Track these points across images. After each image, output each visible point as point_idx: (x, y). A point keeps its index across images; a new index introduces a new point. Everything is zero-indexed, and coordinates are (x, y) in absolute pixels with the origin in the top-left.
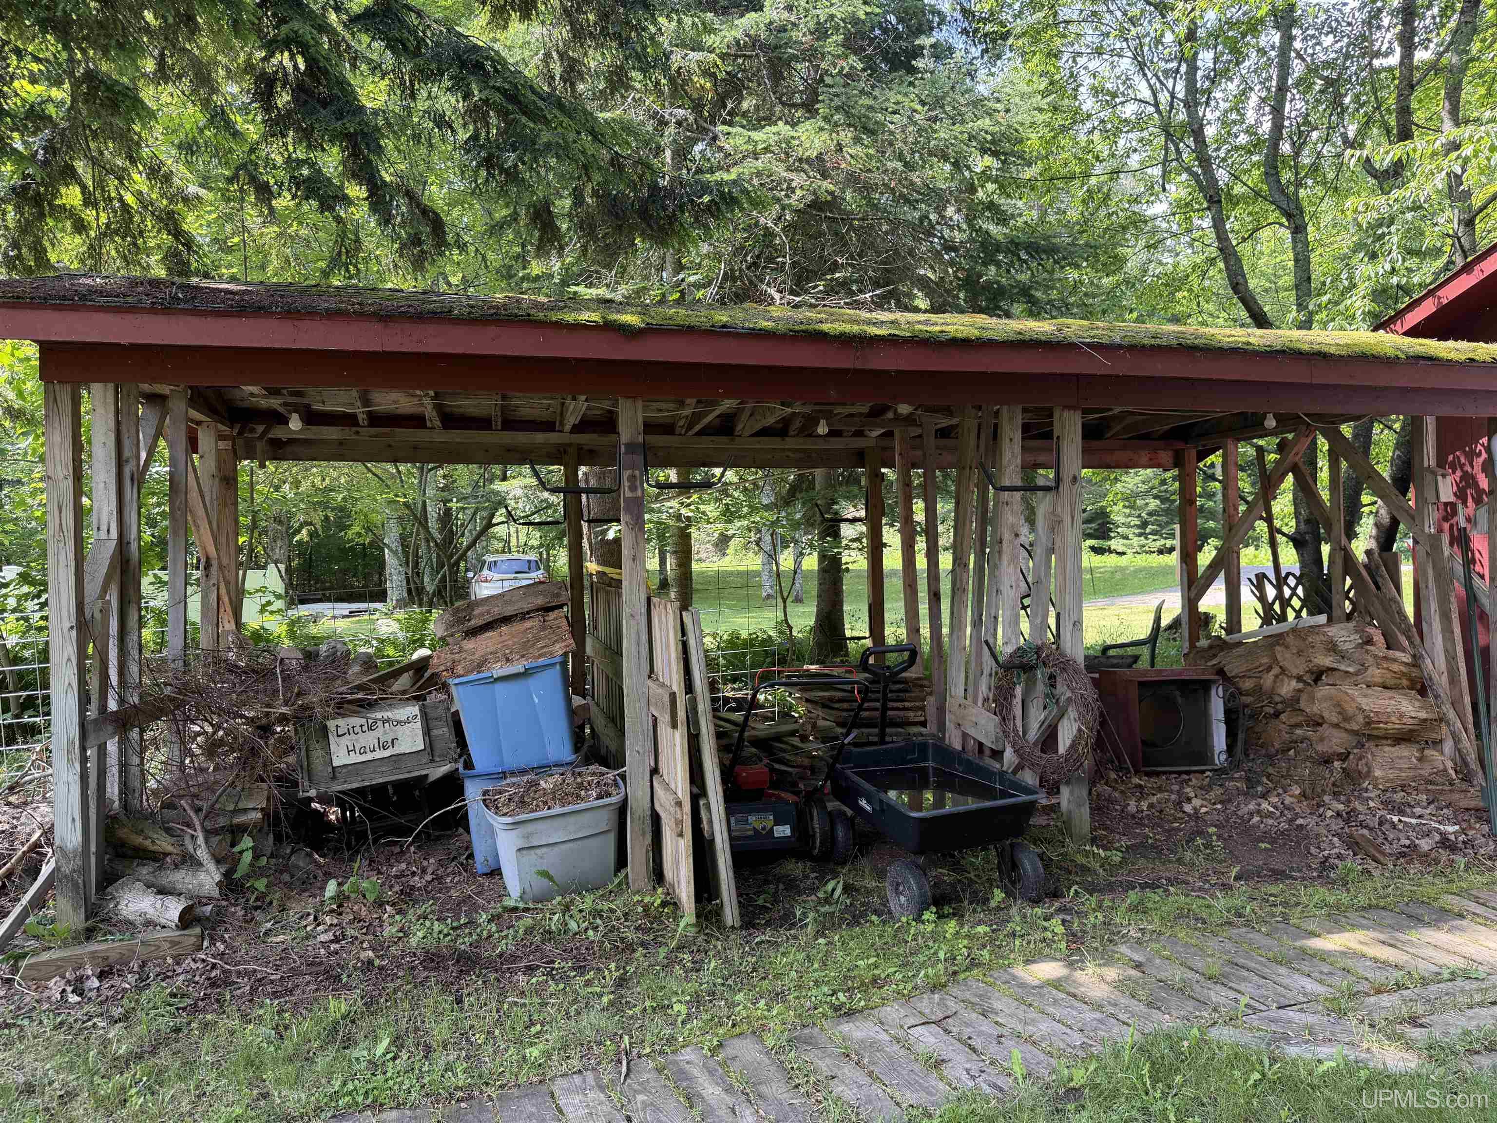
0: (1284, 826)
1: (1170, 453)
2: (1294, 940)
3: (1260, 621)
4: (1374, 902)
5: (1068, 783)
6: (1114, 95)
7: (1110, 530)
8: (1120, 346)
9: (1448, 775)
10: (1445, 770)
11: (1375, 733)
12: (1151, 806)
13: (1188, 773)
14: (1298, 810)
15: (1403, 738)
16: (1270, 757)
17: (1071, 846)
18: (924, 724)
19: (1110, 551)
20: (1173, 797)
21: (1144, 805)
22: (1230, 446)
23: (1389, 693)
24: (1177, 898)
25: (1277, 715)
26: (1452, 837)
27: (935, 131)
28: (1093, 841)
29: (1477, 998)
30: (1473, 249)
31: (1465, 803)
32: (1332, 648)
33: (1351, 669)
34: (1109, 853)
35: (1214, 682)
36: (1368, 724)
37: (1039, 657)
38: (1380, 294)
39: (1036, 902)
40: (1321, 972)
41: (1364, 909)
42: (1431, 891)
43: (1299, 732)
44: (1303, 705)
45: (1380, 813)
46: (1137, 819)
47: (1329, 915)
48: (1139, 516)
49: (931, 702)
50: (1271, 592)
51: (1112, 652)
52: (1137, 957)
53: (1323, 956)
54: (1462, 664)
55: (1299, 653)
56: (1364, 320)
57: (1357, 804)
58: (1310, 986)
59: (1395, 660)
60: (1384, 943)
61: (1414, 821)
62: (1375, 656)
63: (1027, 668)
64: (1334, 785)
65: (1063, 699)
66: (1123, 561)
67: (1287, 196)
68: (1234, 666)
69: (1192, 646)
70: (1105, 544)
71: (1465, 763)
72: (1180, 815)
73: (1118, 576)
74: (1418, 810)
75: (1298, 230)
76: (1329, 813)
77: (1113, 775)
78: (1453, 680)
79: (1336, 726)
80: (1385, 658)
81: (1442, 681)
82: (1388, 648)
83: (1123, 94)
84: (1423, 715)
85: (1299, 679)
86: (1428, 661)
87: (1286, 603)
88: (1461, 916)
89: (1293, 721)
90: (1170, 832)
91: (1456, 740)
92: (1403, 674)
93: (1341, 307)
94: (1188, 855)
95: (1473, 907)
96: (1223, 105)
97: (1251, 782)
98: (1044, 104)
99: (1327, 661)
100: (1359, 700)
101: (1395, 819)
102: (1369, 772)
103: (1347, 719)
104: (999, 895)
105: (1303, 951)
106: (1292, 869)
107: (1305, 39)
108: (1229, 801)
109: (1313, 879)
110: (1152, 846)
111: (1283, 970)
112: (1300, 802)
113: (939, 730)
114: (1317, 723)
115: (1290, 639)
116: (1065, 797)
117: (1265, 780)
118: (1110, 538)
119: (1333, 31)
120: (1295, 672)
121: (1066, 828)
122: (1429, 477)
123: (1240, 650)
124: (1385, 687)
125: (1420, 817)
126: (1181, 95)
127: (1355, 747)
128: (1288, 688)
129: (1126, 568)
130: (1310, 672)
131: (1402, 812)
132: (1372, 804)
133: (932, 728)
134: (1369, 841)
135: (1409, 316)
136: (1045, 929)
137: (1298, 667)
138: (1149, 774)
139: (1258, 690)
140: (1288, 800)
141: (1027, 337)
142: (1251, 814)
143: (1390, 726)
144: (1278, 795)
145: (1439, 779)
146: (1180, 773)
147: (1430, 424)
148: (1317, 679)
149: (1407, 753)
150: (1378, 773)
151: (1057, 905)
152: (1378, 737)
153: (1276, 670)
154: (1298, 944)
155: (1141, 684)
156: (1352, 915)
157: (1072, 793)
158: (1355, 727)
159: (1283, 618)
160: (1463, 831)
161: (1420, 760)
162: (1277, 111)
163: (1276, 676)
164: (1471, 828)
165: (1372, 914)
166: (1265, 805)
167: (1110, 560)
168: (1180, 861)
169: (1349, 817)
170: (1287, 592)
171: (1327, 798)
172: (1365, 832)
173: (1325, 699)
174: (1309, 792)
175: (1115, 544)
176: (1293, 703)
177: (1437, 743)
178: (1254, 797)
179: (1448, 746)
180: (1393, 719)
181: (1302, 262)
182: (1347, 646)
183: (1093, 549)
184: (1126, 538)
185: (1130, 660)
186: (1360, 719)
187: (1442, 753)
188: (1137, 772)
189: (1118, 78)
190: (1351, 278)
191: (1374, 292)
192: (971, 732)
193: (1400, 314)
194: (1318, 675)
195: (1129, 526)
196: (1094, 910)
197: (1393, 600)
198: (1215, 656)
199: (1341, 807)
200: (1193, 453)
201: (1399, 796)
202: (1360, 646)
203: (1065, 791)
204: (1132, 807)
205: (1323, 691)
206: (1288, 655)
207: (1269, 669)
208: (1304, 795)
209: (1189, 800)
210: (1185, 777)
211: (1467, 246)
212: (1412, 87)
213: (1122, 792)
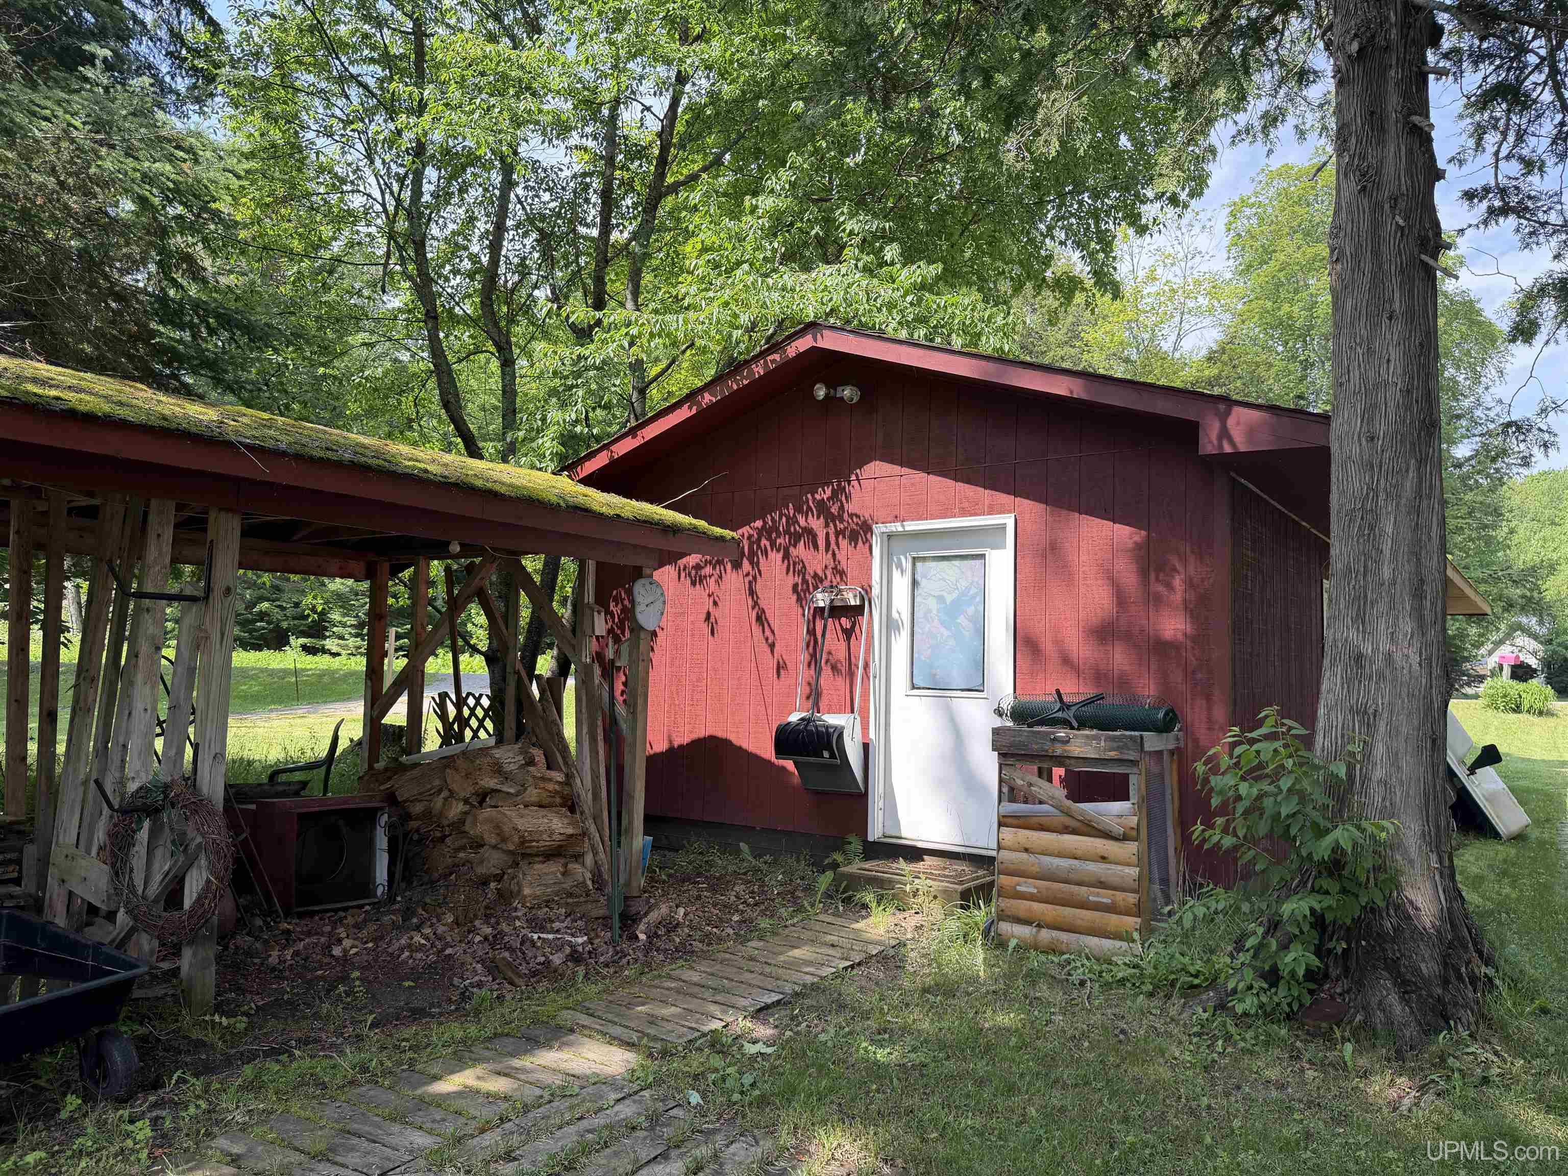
0: (432, 958)
1: (362, 564)
2: (415, 1088)
3: (439, 741)
4: (499, 1030)
5: (191, 943)
6: (343, 181)
7: (326, 629)
8: (284, 454)
9: (586, 886)
10: (584, 882)
11: (528, 851)
12: (296, 953)
13: (345, 909)
14: (449, 939)
15: (553, 854)
16: (432, 882)
17: (186, 1019)
18: (17, 882)
19: (324, 651)
20: (323, 940)
21: (288, 954)
22: (422, 563)
23: (543, 812)
24: (302, 1062)
25: (442, 839)
26: (580, 949)
27: (100, 158)
28: (218, 1008)
29: (567, 1117)
30: (644, 414)
31: (595, 913)
32: (498, 769)
33: (512, 791)
34: (232, 1020)
35: (382, 809)
36: (522, 843)
37: (166, 797)
38: (568, 439)
39: (122, 1101)
40: (434, 1121)
41: (489, 1039)
42: (550, 1008)
43: (462, 855)
44: (467, 827)
45: (524, 931)
46: (277, 973)
47: (455, 1053)
48: (357, 616)
49: (31, 851)
50: (452, 711)
51: (283, 778)
52: (236, 1149)
53: (440, 1101)
54: (603, 782)
55: (467, 776)
56: (551, 460)
57: (504, 926)
58: (420, 1140)
59: (550, 780)
60: (499, 1074)
61: (551, 936)
62: (534, 777)
63: (152, 811)
64: (487, 908)
65: (193, 846)
66: (336, 663)
67: (499, 329)
68: (405, 789)
69: (371, 767)
70: (319, 643)
71: (600, 875)
72: (326, 960)
73: (326, 679)
74: (556, 925)
75: (507, 363)
76: (478, 939)
77: (259, 922)
78: (596, 796)
79: (495, 847)
80: (543, 779)
81: (586, 797)
82: (549, 768)
83: (352, 182)
84: (570, 831)
85: (466, 801)
86: (578, 781)
87: (465, 723)
88: (572, 1031)
89: (457, 844)
90: (310, 984)
91: (595, 854)
92: (557, 792)
93: (534, 445)
94: (326, 1006)
95: (584, 1020)
96: (452, 227)
97: (407, 913)
98: (241, 168)
99: (490, 782)
100: (515, 821)
101: (535, 936)
102: (519, 891)
103: (504, 840)
104: (73, 1101)
105: (421, 1099)
106: (432, 1005)
107: (526, 188)
108: (382, 938)
109: (450, 1013)
110: (289, 1002)
111: (396, 1128)
112: (452, 930)
113: (38, 889)
114: (478, 845)
115: (460, 762)
116: (187, 960)
117: (420, 911)
118: (325, 638)
119: (549, 189)
120: (462, 795)
121: (183, 998)
122: (587, 612)
123: (415, 772)
124: (541, 806)
125: (558, 931)
126: (406, 204)
127: (511, 867)
128: (457, 809)
129: (337, 671)
130: (476, 794)
131: (542, 929)
132: (518, 923)
133: (29, 886)
134: (509, 963)
135: (587, 464)
136: (128, 1135)
137: (466, 790)
138: (301, 916)
139: (427, 814)
140: (441, 929)
141: (174, 426)
142: (402, 950)
143: (542, 843)
144: (432, 925)
145: (577, 891)
146: (336, 911)
147: (591, 566)
148: (481, 802)
149: (554, 868)
150: (527, 891)
151: (152, 1098)
152: (530, 855)
153: (445, 794)
154: (419, 1092)
155: (301, 816)
156: (478, 1049)
157: (195, 955)
158: (512, 847)
159: (460, 738)
160: (590, 941)
161: (563, 874)
162: (495, 248)
163: (446, 799)
164: (597, 936)
165: (497, 1044)
166: (418, 939)
167: (322, 662)
168: (316, 1016)
169: (495, 941)
170: (466, 712)
171: (477, 923)
172: (506, 954)
173: (489, 820)
174: (461, 919)
175: (331, 644)
176: (458, 826)
177: (578, 857)
178: (409, 929)
179: (589, 859)
180: (545, 837)
181: (509, 392)
182: (512, 767)
183: (305, 648)
184: (342, 638)
185: (297, 787)
186: (516, 839)
187: (583, 864)
188: (287, 914)
189: (349, 165)
190: (544, 420)
191: (562, 435)
192: (78, 890)
193: (582, 461)
194: (483, 796)
195: (344, 625)
196: (198, 1097)
197: (554, 722)
198: (389, 778)
199: (489, 930)
200: (386, 566)
201: (542, 913)
202: (522, 767)
203: (187, 954)
204: (273, 960)
205: (487, 812)
206: (457, 777)
207: (440, 791)
208: (457, 923)
209: (339, 941)
210: (342, 914)
211: (638, 410)
212: (607, 262)
213: (266, 942)
